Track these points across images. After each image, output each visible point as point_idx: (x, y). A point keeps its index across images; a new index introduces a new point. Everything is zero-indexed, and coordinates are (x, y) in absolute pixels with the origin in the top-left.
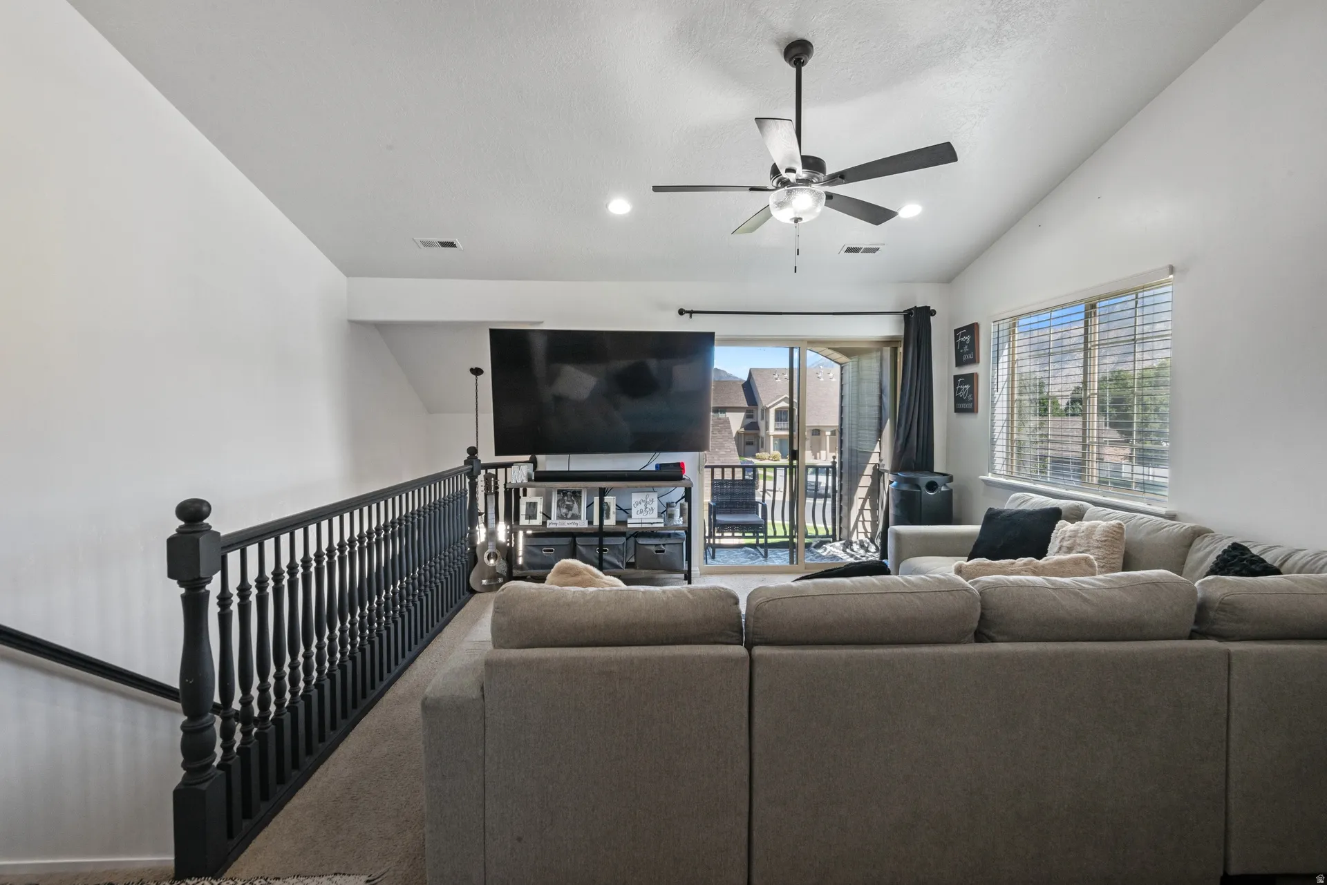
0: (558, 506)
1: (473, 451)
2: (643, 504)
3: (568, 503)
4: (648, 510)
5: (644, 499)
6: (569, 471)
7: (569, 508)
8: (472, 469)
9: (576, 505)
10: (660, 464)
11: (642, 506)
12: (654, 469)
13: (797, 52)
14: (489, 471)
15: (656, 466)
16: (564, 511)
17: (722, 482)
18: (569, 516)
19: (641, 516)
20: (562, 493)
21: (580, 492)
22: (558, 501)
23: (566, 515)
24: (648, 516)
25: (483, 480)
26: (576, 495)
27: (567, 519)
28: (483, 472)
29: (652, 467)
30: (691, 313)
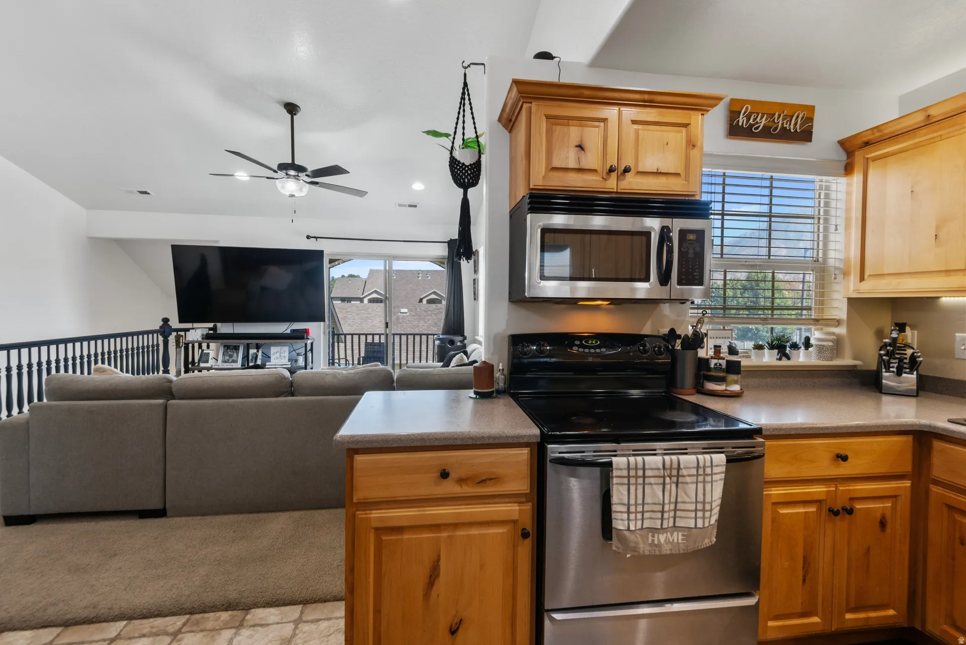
0: (223, 355)
1: (166, 321)
2: (278, 354)
3: (230, 353)
4: (281, 357)
5: (279, 350)
6: (234, 334)
7: (231, 356)
8: (164, 331)
9: (235, 355)
10: (294, 330)
11: (278, 355)
12: (289, 332)
13: (292, 109)
14: (179, 333)
15: (291, 331)
16: (227, 358)
17: (373, 344)
18: (230, 361)
19: (277, 361)
20: (227, 347)
21: (239, 346)
22: (223, 352)
23: (228, 360)
24: (282, 361)
25: (174, 338)
26: (236, 348)
27: (228, 362)
28: (174, 334)
29: (288, 331)
30: (316, 238)
